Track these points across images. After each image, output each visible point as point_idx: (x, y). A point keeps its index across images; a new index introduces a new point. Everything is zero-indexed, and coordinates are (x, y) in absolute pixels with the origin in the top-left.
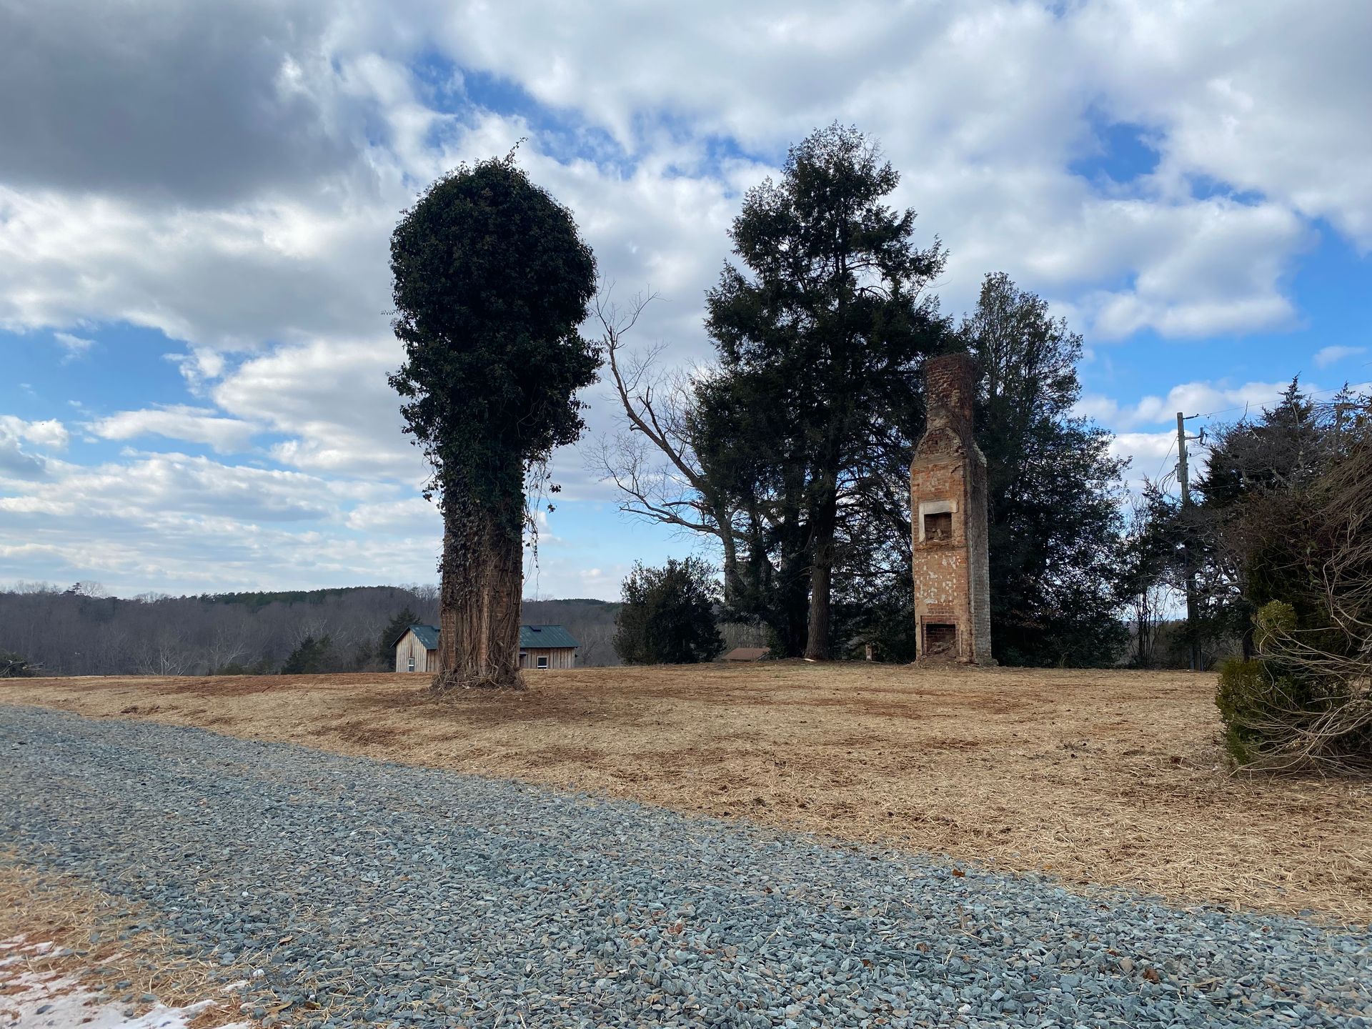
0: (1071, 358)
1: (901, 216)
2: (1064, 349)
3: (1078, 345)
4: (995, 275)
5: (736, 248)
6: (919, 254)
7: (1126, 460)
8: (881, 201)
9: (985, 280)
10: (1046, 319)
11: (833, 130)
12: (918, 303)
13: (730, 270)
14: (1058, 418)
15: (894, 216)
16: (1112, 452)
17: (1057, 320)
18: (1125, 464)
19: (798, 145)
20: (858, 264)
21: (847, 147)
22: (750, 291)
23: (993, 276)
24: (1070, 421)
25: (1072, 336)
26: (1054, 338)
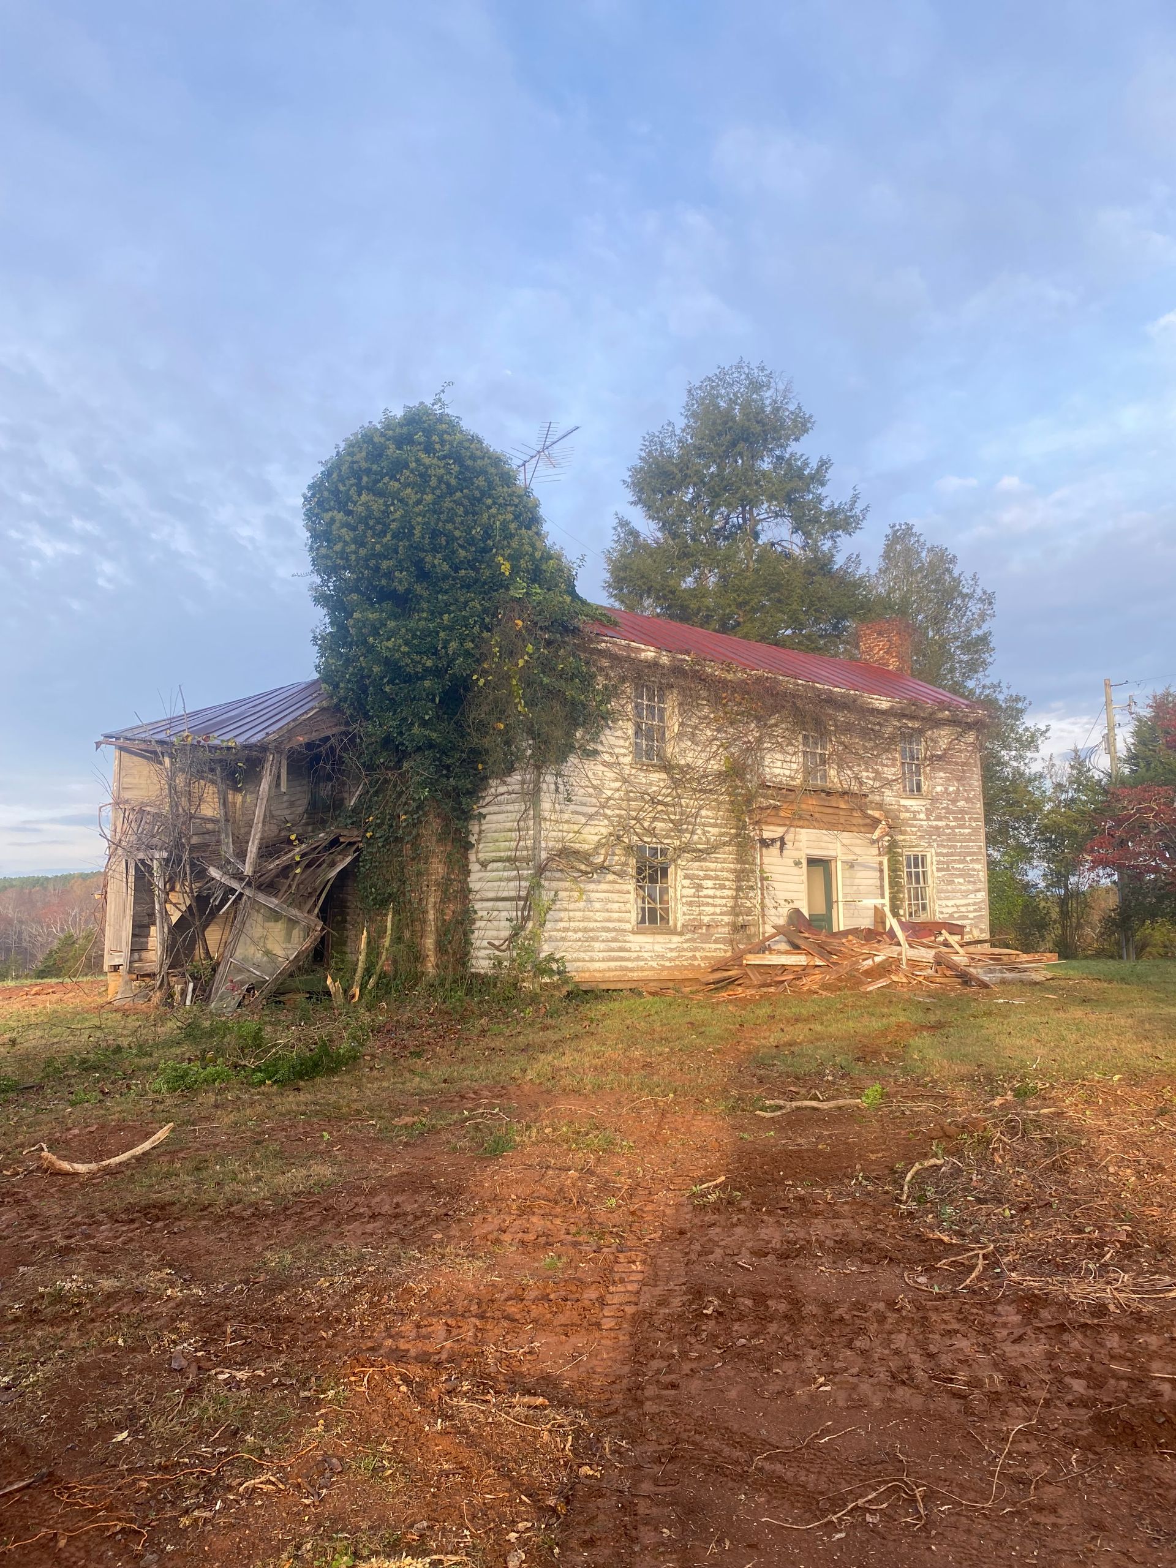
0: (983, 616)
1: (814, 464)
2: (974, 607)
3: (990, 603)
4: (900, 525)
5: (633, 499)
6: (836, 506)
7: (1044, 729)
8: (794, 448)
9: (889, 531)
10: (956, 573)
11: (739, 367)
12: (839, 561)
13: (624, 523)
14: (970, 684)
15: (806, 464)
16: (1030, 722)
17: (968, 575)
18: (1043, 733)
19: (698, 384)
20: (765, 516)
21: (756, 386)
22: (646, 547)
23: (898, 527)
24: (984, 687)
25: (985, 593)
26: (964, 596)
